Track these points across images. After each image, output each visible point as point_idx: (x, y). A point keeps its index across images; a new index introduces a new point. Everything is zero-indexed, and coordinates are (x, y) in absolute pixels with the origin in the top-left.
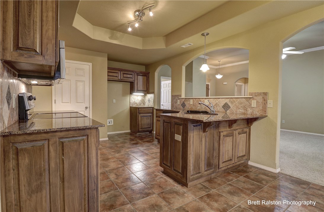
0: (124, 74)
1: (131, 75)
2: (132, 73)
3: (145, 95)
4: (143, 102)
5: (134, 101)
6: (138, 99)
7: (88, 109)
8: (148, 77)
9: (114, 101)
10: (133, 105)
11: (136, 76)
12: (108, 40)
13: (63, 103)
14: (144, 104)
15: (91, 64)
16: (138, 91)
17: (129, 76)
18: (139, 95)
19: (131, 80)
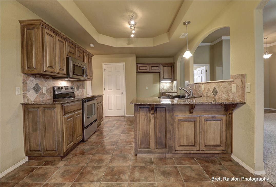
0: (152, 67)
1: (158, 67)
2: (159, 65)
3: (172, 82)
4: (171, 88)
5: (163, 87)
6: (166, 86)
7: (123, 94)
8: (173, 67)
9: (147, 87)
10: (162, 91)
11: (162, 68)
12: (126, 46)
13: (109, 90)
14: (172, 90)
15: (124, 63)
16: (164, 79)
17: (155, 68)
18: (167, 83)
19: (157, 71)
